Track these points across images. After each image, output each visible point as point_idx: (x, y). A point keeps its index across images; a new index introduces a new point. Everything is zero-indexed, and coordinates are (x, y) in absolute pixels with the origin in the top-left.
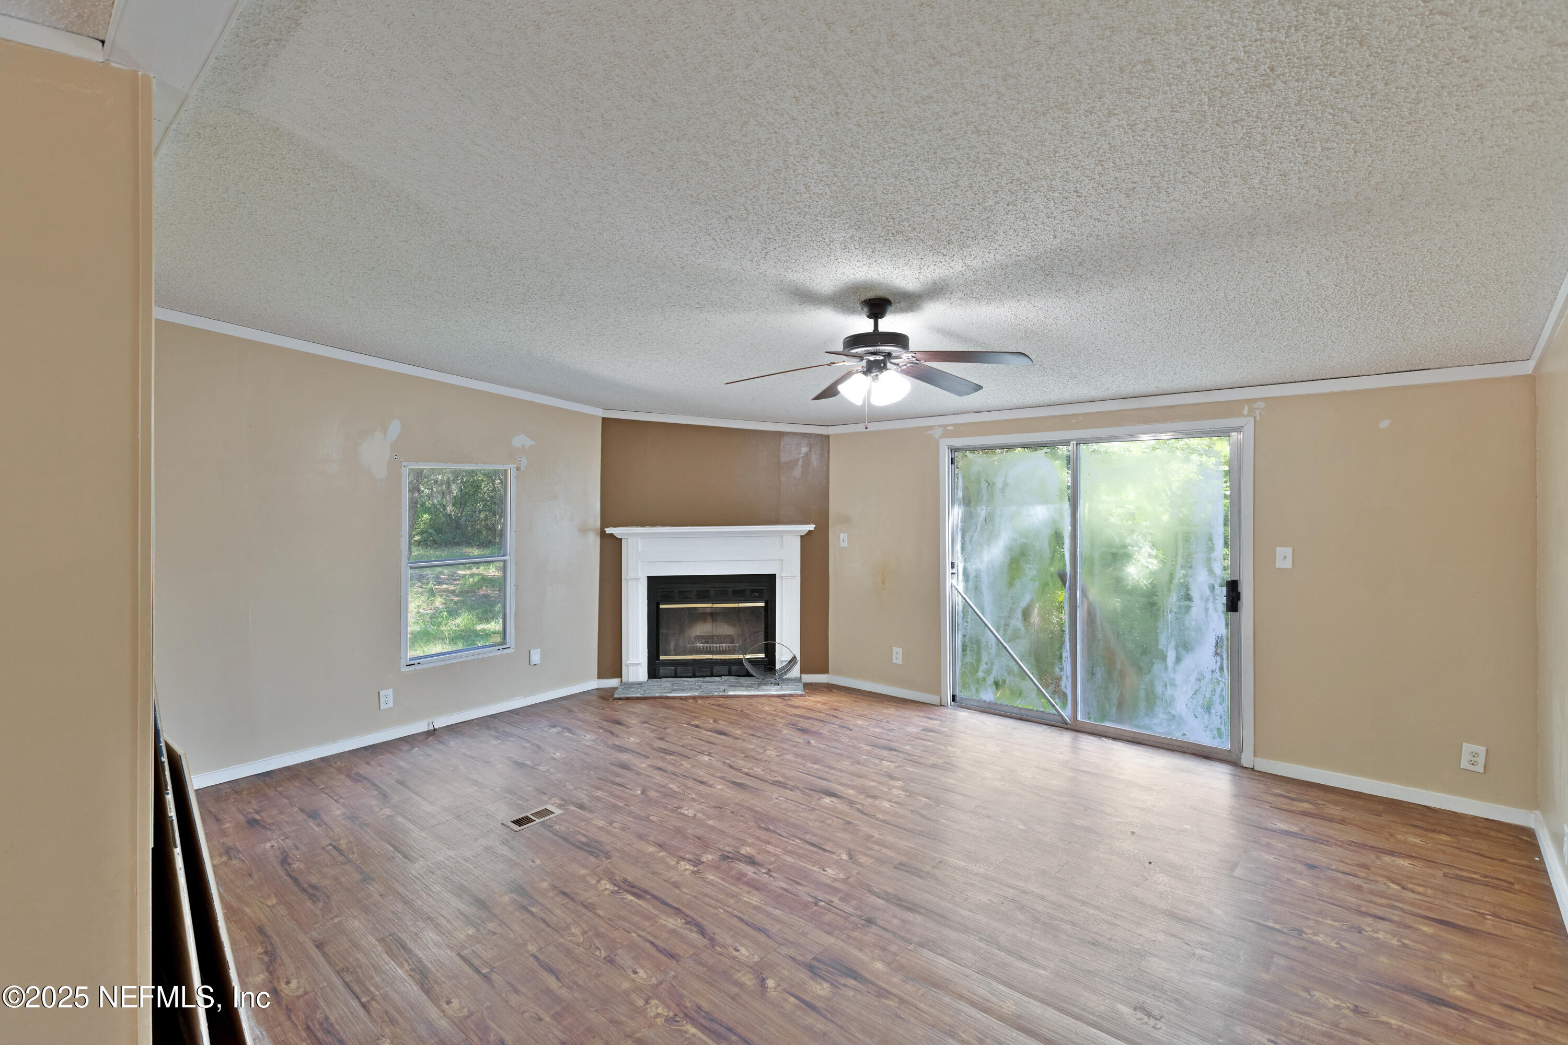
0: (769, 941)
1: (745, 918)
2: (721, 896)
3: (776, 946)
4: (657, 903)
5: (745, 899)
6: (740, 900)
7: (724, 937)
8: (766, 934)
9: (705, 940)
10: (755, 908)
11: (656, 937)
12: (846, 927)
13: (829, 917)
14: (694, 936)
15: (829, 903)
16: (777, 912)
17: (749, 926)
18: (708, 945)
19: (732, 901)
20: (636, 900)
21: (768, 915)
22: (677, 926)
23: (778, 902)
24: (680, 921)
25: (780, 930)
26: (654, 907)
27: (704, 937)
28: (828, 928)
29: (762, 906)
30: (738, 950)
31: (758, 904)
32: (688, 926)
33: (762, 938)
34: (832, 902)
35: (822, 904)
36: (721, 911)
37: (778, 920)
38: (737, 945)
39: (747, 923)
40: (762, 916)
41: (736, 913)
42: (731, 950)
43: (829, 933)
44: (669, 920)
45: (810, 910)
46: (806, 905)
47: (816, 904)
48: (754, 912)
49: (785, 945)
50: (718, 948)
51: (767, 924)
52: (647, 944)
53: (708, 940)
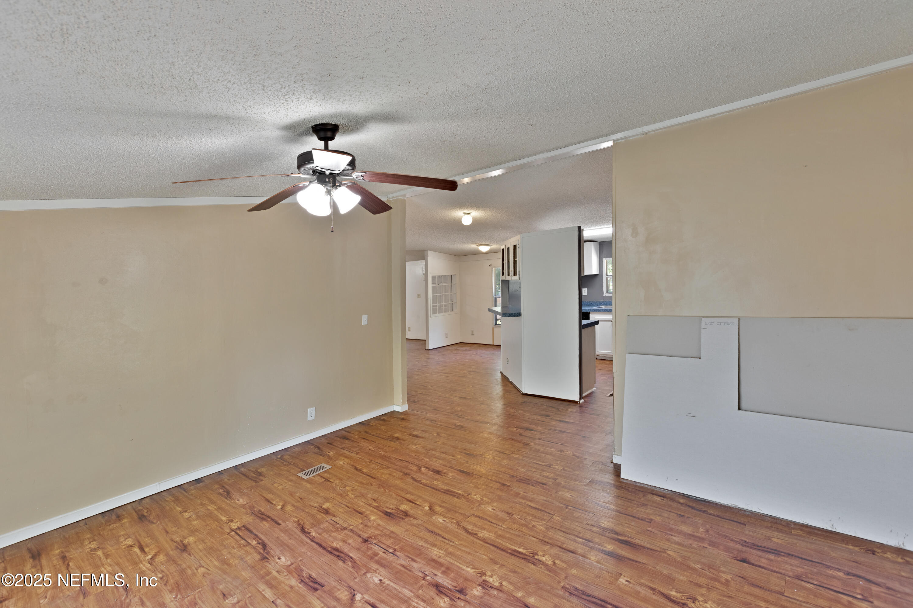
0: (427, 526)
1: (441, 539)
2: (459, 553)
3: (424, 524)
4: (500, 546)
5: (442, 552)
6: (445, 551)
7: (452, 526)
8: (429, 530)
9: (463, 525)
10: (434, 545)
11: (492, 526)
12: (381, 536)
13: (389, 542)
14: (470, 527)
15: (386, 551)
16: (421, 543)
17: (438, 534)
18: (460, 523)
19: (450, 550)
20: (516, 548)
21: (426, 541)
22: (482, 532)
23: (420, 550)
24: (480, 534)
25: (420, 532)
26: (501, 544)
27: (463, 526)
28: (392, 535)
29: (430, 547)
30: (444, 520)
31: (433, 548)
32: (475, 532)
33: (431, 528)
34: (384, 552)
35: (391, 551)
36: (457, 543)
37: (421, 538)
38: (445, 523)
39: (440, 535)
40: (431, 540)
41: (447, 541)
42: (447, 521)
43: (392, 532)
44: (488, 536)
45: (400, 546)
46: (402, 549)
47: (395, 550)
48: (436, 543)
49: (419, 525)
50: (455, 521)
51: (428, 536)
52: (494, 522)
53: (461, 525)
